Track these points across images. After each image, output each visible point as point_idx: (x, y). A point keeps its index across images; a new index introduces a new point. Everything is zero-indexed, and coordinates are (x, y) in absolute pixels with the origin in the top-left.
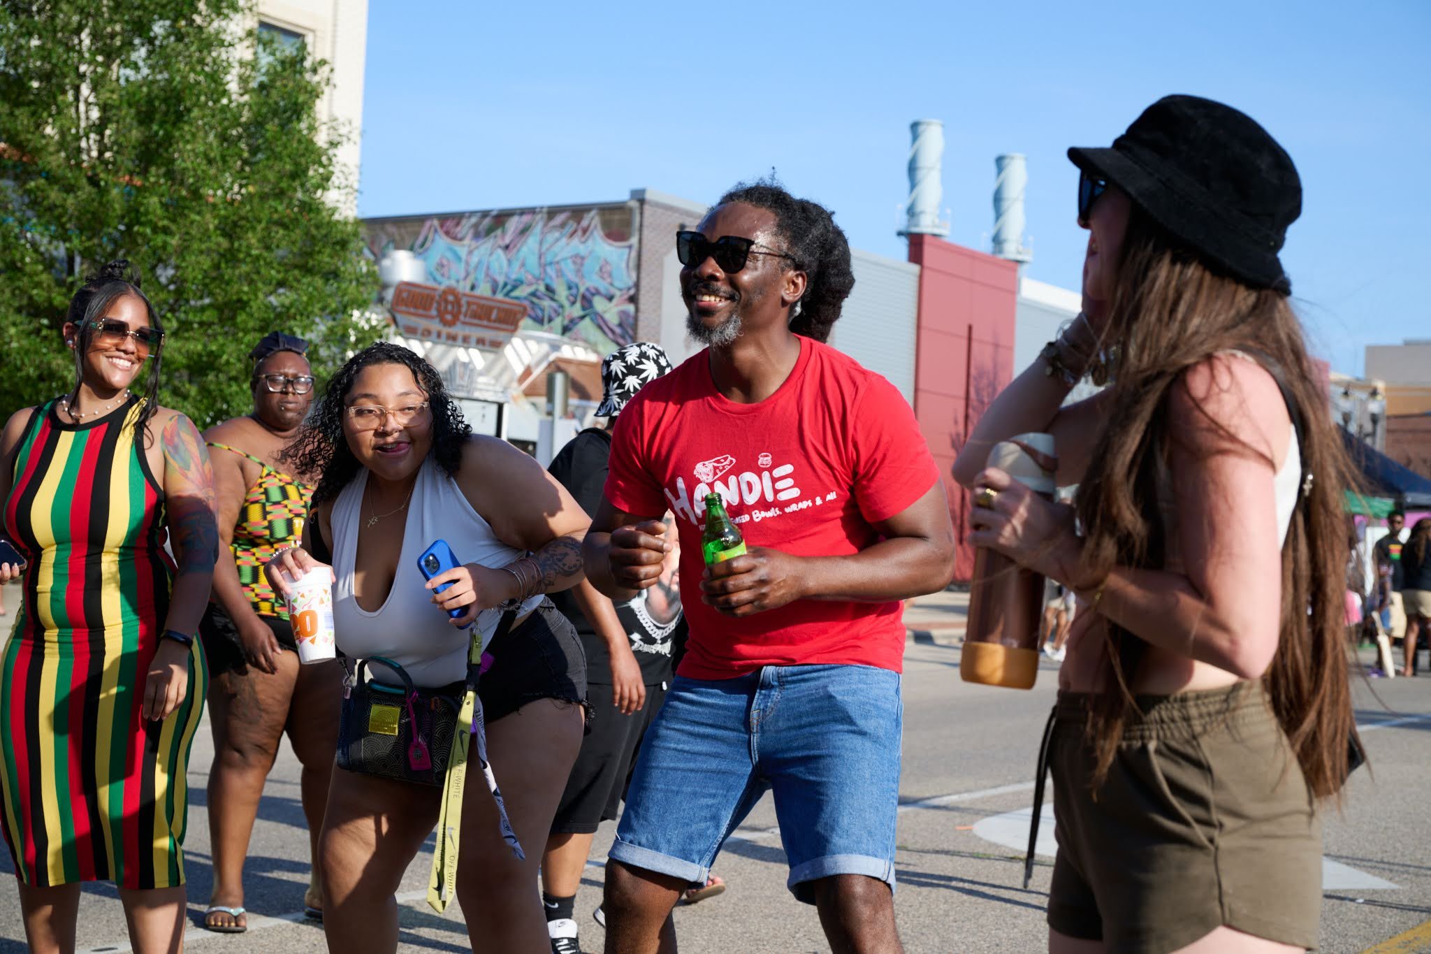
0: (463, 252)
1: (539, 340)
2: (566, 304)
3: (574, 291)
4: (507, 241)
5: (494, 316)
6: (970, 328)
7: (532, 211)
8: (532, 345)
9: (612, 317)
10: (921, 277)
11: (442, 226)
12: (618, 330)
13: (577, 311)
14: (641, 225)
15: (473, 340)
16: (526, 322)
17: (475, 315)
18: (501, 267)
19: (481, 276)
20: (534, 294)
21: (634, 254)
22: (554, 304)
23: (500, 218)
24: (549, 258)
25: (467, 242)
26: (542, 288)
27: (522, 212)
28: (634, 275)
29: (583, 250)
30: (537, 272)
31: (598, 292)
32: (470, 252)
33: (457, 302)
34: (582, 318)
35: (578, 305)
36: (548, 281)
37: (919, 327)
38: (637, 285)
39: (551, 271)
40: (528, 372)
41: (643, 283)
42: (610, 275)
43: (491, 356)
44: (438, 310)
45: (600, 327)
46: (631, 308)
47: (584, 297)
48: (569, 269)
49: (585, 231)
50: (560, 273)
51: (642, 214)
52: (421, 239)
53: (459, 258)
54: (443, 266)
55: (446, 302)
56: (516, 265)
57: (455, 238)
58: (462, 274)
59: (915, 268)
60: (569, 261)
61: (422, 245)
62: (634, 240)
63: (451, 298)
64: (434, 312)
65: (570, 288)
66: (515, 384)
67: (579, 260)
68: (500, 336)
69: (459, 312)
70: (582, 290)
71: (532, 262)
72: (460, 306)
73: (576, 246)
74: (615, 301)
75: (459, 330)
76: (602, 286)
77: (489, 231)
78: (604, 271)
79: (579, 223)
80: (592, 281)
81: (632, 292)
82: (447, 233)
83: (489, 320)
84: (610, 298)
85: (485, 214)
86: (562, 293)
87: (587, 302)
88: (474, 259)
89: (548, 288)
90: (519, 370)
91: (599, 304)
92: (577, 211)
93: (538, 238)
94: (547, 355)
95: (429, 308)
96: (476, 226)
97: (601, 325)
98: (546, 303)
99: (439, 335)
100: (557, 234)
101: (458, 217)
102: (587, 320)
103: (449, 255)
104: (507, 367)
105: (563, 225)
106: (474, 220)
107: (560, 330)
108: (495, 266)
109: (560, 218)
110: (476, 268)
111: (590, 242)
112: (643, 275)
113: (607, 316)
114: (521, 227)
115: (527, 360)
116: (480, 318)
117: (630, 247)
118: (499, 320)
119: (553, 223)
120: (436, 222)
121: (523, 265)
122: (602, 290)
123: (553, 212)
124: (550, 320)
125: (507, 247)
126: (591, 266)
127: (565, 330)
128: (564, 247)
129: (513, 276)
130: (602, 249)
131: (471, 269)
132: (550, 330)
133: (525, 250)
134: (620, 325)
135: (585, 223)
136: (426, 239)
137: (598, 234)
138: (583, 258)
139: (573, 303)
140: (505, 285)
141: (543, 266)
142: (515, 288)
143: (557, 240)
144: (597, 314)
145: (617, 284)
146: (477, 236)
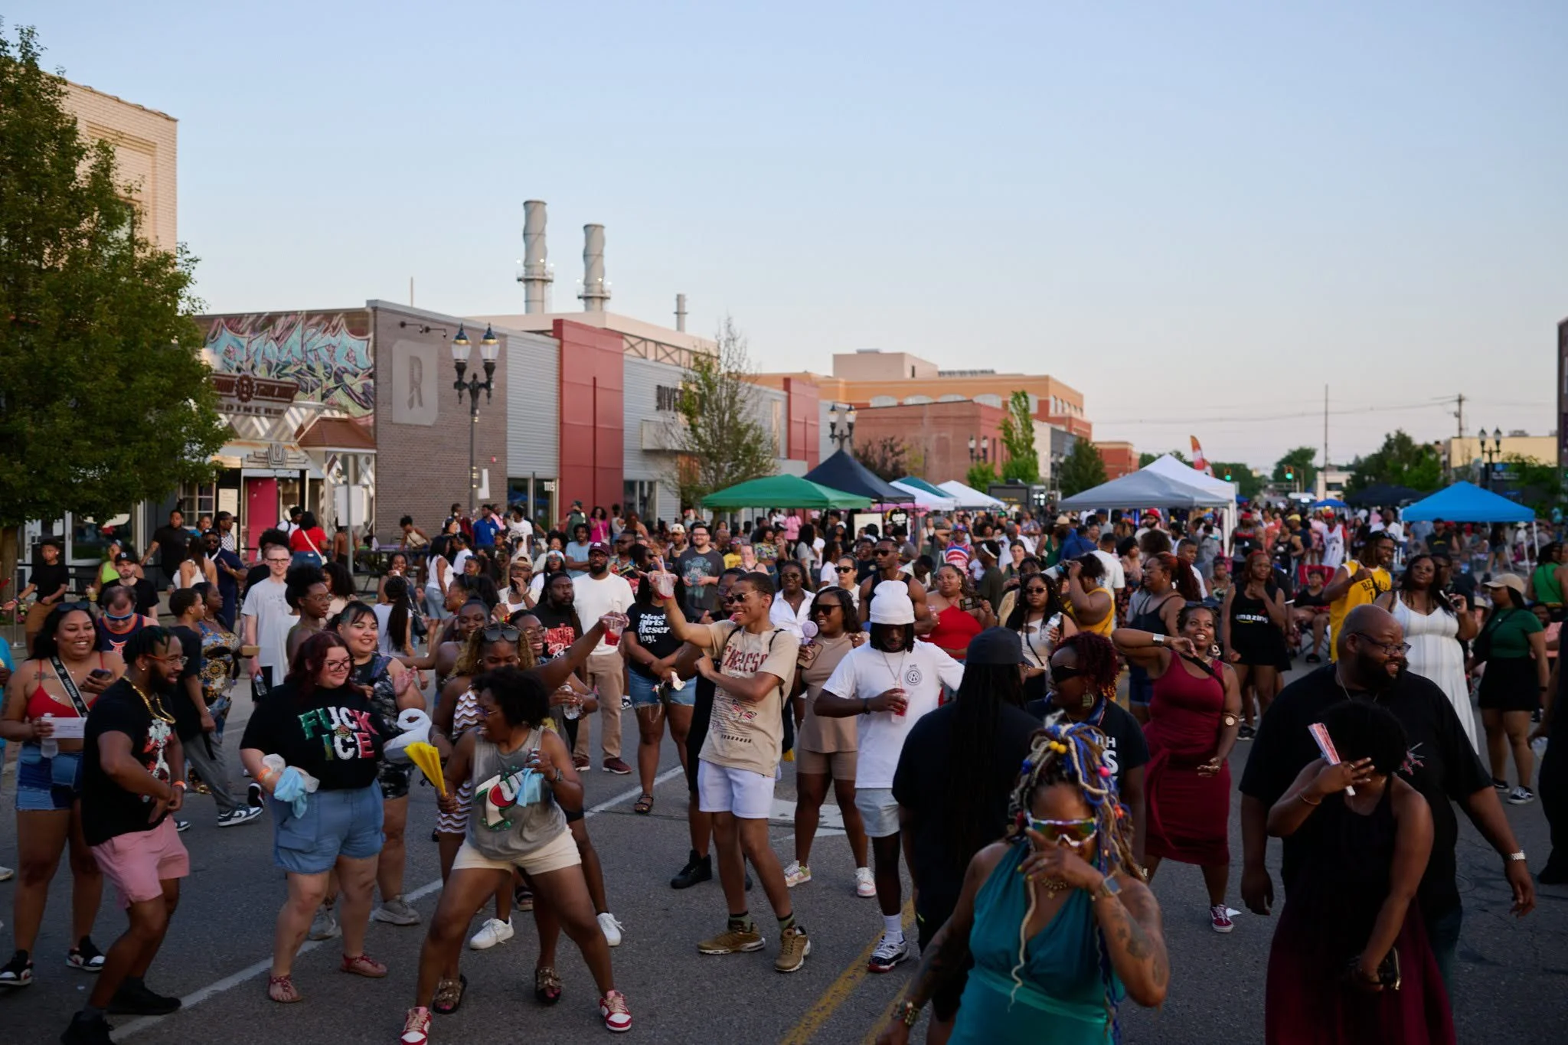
0: (244, 342)
1: (307, 407)
2: (323, 378)
3: (329, 370)
4: (277, 334)
5: (276, 393)
6: (595, 379)
7: (295, 313)
8: (304, 411)
9: (358, 388)
10: (561, 348)
11: (227, 323)
12: (362, 397)
13: (331, 383)
14: (375, 325)
15: (262, 411)
16: (299, 395)
17: (263, 393)
18: (273, 352)
19: (259, 358)
20: (299, 372)
21: (371, 344)
22: (314, 379)
23: (271, 319)
24: (309, 347)
25: (247, 334)
26: (305, 368)
27: (287, 314)
28: (372, 359)
29: (333, 341)
30: (300, 356)
31: (346, 371)
32: (250, 343)
33: (250, 384)
34: (336, 388)
35: (332, 379)
36: (309, 362)
37: (561, 381)
38: (375, 366)
39: (311, 356)
40: (301, 429)
41: (379, 364)
42: (355, 360)
43: (275, 421)
44: (237, 391)
45: (349, 395)
46: (371, 382)
47: (336, 373)
48: (324, 354)
49: (334, 328)
50: (318, 358)
51: (375, 317)
52: (211, 333)
53: (242, 347)
54: (229, 352)
55: (243, 385)
56: (285, 351)
57: (238, 332)
58: (245, 358)
59: (557, 341)
60: (324, 349)
61: (213, 337)
62: (371, 335)
63: (245, 382)
64: (234, 393)
65: (325, 368)
66: (292, 439)
67: (331, 349)
68: (282, 406)
69: (252, 392)
70: (335, 369)
71: (297, 348)
72: (252, 387)
73: (328, 338)
74: (359, 377)
75: (252, 403)
76: (350, 366)
77: (263, 327)
78: (350, 356)
79: (330, 323)
80: (342, 363)
81: (371, 371)
82: (231, 328)
83: (273, 396)
84: (356, 375)
85: (260, 315)
86: (320, 372)
87: (338, 377)
88: (253, 348)
89: (309, 367)
90: (295, 428)
91: (348, 379)
92: (328, 315)
93: (300, 333)
94: (313, 417)
95: (231, 391)
96: (253, 324)
97: (350, 393)
98: (309, 378)
99: (239, 409)
100: (314, 330)
101: (239, 318)
102: (340, 389)
103: (234, 344)
104: (286, 427)
105: (318, 324)
106: (251, 319)
107: (320, 397)
108: (268, 351)
109: (315, 320)
110: (255, 353)
111: (338, 336)
112: (379, 358)
113: (354, 387)
114: (287, 325)
115: (300, 420)
116: (266, 395)
117: (368, 340)
118: (279, 395)
119: (310, 323)
120: (222, 321)
121: (290, 351)
122: (350, 370)
123: (310, 315)
124: (312, 390)
125: (277, 339)
126: (340, 353)
127: (324, 397)
128: (320, 340)
129: (284, 359)
130: (347, 340)
131: (251, 354)
132: (313, 398)
133: (290, 341)
134: (363, 393)
135: (334, 323)
136: (215, 333)
137: (344, 330)
138: (334, 347)
139: (329, 378)
140: (278, 365)
141: (305, 353)
142: (284, 368)
143: (314, 334)
144: (346, 385)
145: (359, 365)
146: (254, 331)
